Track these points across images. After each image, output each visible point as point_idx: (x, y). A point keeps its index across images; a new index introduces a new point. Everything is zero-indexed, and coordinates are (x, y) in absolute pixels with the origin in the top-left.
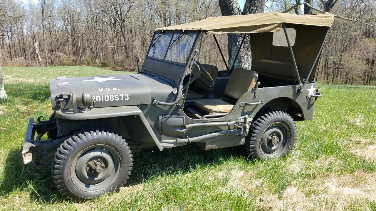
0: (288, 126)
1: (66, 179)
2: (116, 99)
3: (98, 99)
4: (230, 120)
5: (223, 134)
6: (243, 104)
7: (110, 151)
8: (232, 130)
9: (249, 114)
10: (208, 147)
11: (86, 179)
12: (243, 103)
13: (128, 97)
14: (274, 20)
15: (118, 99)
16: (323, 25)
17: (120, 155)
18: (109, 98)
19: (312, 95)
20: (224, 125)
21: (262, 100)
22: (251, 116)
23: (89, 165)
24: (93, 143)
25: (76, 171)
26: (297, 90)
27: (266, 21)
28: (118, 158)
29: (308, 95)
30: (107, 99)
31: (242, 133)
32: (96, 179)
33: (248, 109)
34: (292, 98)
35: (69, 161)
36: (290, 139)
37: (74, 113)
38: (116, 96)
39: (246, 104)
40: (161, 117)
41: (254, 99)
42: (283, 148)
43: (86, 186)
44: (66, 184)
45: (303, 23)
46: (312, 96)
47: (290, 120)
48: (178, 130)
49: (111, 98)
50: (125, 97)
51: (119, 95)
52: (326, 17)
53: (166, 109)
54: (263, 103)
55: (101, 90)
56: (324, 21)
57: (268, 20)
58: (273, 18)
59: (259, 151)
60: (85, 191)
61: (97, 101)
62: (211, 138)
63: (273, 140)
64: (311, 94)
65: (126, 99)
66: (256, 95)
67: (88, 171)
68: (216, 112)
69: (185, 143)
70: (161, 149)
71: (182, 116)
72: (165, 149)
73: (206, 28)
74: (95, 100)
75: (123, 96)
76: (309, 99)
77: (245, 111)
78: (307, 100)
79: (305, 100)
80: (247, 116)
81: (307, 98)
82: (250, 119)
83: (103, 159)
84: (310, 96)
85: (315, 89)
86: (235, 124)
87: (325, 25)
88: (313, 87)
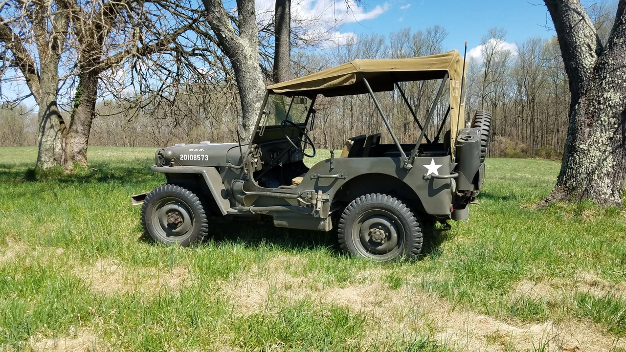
0: (400, 218)
2: (198, 159)
3: (185, 158)
5: (289, 209)
6: (314, 176)
7: (185, 206)
8: (301, 207)
9: (325, 190)
10: (276, 223)
11: (167, 228)
12: (315, 174)
13: (207, 158)
14: (345, 70)
15: (200, 159)
16: (433, 69)
18: (193, 158)
19: (433, 175)
21: (343, 174)
22: (329, 191)
24: (169, 195)
26: (402, 165)
27: (335, 72)
29: (425, 174)
30: (191, 158)
31: (313, 212)
32: (174, 230)
33: (322, 183)
34: (396, 176)
36: (406, 239)
38: (199, 156)
39: (319, 177)
40: (233, 180)
41: (330, 171)
43: (167, 236)
45: (392, 69)
46: (434, 177)
47: (402, 210)
48: (239, 196)
50: (205, 158)
51: (201, 155)
52: (443, 56)
53: (235, 172)
54: (345, 178)
55: (191, 150)
56: (435, 62)
57: (338, 71)
61: (184, 160)
62: (277, 212)
64: (433, 173)
65: (206, 160)
66: (332, 166)
69: (246, 211)
70: (225, 213)
71: (242, 181)
72: (229, 215)
74: (183, 158)
75: (203, 156)
76: (429, 181)
77: (319, 185)
78: (426, 181)
79: (421, 182)
80: (320, 192)
81: (423, 178)
82: (325, 197)
83: (180, 214)
84: (429, 175)
85: (439, 166)
86: (299, 198)
87: (435, 68)
88: (436, 163)
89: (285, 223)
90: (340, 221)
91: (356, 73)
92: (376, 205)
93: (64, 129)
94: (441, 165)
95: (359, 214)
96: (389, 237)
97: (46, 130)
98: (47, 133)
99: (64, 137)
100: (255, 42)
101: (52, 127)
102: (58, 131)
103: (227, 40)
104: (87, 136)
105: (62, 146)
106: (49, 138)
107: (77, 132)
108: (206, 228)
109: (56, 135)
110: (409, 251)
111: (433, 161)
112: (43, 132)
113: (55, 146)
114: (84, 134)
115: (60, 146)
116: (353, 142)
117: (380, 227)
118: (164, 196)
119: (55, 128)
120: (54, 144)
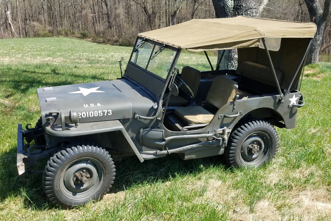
0: (269, 135)
1: (55, 189)
2: (100, 115)
3: (84, 116)
4: (209, 131)
5: (202, 146)
7: (94, 162)
8: (211, 141)
9: (228, 125)
10: (186, 157)
11: (73, 188)
12: (222, 115)
13: (111, 112)
15: (102, 115)
16: (305, 36)
17: (104, 166)
18: (94, 114)
19: (294, 104)
20: (202, 137)
21: (241, 112)
22: (230, 127)
23: (75, 176)
24: (79, 157)
25: (64, 181)
26: (277, 100)
28: (102, 169)
29: (289, 104)
30: (92, 115)
31: (221, 143)
32: (82, 188)
33: (226, 121)
34: (273, 108)
35: (58, 173)
36: (271, 147)
37: (63, 130)
38: (100, 112)
39: (225, 116)
40: (142, 130)
41: (232, 112)
42: (264, 156)
43: (73, 195)
44: (56, 193)
45: (283, 36)
46: (293, 106)
47: (271, 129)
48: (158, 143)
49: (95, 114)
51: (103, 111)
52: (309, 28)
53: (146, 122)
54: (242, 114)
55: (86, 106)
56: (306, 32)
59: (239, 160)
60: (72, 200)
61: (83, 117)
62: (189, 150)
63: (253, 149)
64: (293, 103)
65: (109, 114)
66: (235, 107)
67: (74, 181)
68: (196, 123)
69: (164, 154)
70: (142, 161)
71: (162, 130)
73: (185, 47)
74: (81, 116)
75: (106, 111)
76: (291, 108)
77: (224, 122)
78: (289, 109)
79: (287, 110)
80: (225, 127)
81: (288, 107)
82: (229, 130)
84: (291, 105)
86: (213, 136)
87: (307, 36)
88: (296, 97)
89: (193, 156)
90: (232, 145)
91: (262, 38)
92: (256, 130)
94: (298, 98)
95: (245, 137)
111: (294, 96)
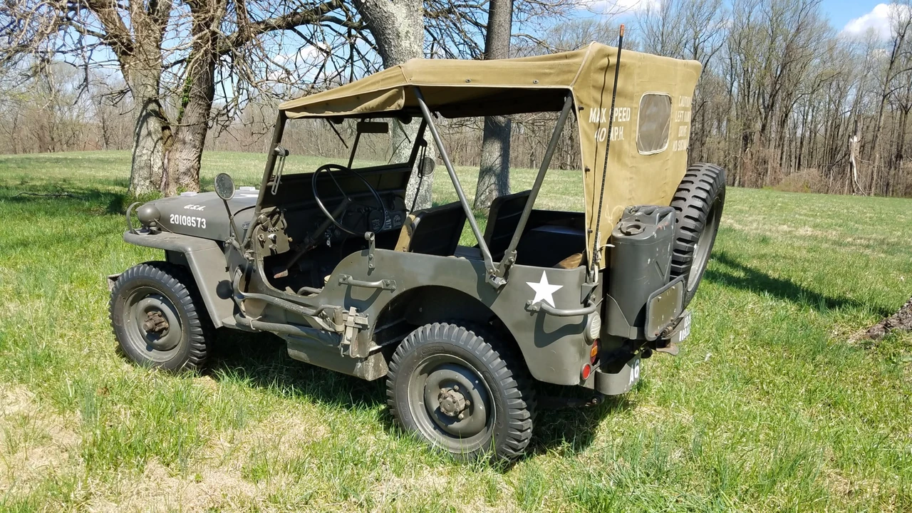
2: (192, 224)
3: (177, 221)
6: (344, 279)
9: (360, 307)
10: (290, 353)
12: (345, 275)
13: (204, 223)
14: (389, 81)
15: (195, 225)
16: (542, 85)
18: (187, 221)
19: (544, 306)
21: (388, 280)
22: (367, 312)
26: (487, 277)
27: (373, 84)
29: (530, 301)
30: (184, 222)
33: (357, 294)
34: (477, 297)
38: (193, 220)
41: (369, 274)
43: (148, 348)
46: (543, 309)
50: (202, 223)
51: (196, 218)
52: (566, 57)
55: (187, 207)
56: (547, 71)
57: (378, 82)
58: (389, 76)
64: (544, 300)
65: (202, 226)
66: (371, 264)
70: (217, 325)
75: (199, 220)
76: (536, 315)
77: (353, 296)
78: (532, 315)
79: (522, 315)
80: (353, 309)
81: (526, 308)
82: (363, 320)
83: (163, 315)
84: (536, 304)
85: (557, 288)
86: (315, 318)
87: (547, 83)
88: (551, 282)
89: (303, 356)
91: (406, 87)
93: (168, 138)
94: (562, 286)
95: (418, 358)
96: (471, 408)
97: (141, 139)
98: (141, 144)
99: (166, 150)
100: (417, 11)
101: (149, 134)
102: (157, 141)
103: (368, 8)
104: (199, 150)
105: (163, 163)
106: (145, 152)
107: (185, 143)
108: (202, 343)
109: (155, 147)
110: (502, 443)
111: (544, 276)
112: (137, 142)
113: (152, 163)
114: (195, 147)
115: (160, 164)
116: (418, 219)
117: (456, 387)
118: (139, 284)
119: (153, 136)
120: (152, 159)
